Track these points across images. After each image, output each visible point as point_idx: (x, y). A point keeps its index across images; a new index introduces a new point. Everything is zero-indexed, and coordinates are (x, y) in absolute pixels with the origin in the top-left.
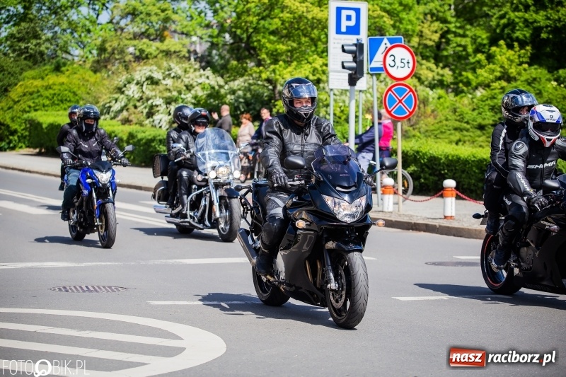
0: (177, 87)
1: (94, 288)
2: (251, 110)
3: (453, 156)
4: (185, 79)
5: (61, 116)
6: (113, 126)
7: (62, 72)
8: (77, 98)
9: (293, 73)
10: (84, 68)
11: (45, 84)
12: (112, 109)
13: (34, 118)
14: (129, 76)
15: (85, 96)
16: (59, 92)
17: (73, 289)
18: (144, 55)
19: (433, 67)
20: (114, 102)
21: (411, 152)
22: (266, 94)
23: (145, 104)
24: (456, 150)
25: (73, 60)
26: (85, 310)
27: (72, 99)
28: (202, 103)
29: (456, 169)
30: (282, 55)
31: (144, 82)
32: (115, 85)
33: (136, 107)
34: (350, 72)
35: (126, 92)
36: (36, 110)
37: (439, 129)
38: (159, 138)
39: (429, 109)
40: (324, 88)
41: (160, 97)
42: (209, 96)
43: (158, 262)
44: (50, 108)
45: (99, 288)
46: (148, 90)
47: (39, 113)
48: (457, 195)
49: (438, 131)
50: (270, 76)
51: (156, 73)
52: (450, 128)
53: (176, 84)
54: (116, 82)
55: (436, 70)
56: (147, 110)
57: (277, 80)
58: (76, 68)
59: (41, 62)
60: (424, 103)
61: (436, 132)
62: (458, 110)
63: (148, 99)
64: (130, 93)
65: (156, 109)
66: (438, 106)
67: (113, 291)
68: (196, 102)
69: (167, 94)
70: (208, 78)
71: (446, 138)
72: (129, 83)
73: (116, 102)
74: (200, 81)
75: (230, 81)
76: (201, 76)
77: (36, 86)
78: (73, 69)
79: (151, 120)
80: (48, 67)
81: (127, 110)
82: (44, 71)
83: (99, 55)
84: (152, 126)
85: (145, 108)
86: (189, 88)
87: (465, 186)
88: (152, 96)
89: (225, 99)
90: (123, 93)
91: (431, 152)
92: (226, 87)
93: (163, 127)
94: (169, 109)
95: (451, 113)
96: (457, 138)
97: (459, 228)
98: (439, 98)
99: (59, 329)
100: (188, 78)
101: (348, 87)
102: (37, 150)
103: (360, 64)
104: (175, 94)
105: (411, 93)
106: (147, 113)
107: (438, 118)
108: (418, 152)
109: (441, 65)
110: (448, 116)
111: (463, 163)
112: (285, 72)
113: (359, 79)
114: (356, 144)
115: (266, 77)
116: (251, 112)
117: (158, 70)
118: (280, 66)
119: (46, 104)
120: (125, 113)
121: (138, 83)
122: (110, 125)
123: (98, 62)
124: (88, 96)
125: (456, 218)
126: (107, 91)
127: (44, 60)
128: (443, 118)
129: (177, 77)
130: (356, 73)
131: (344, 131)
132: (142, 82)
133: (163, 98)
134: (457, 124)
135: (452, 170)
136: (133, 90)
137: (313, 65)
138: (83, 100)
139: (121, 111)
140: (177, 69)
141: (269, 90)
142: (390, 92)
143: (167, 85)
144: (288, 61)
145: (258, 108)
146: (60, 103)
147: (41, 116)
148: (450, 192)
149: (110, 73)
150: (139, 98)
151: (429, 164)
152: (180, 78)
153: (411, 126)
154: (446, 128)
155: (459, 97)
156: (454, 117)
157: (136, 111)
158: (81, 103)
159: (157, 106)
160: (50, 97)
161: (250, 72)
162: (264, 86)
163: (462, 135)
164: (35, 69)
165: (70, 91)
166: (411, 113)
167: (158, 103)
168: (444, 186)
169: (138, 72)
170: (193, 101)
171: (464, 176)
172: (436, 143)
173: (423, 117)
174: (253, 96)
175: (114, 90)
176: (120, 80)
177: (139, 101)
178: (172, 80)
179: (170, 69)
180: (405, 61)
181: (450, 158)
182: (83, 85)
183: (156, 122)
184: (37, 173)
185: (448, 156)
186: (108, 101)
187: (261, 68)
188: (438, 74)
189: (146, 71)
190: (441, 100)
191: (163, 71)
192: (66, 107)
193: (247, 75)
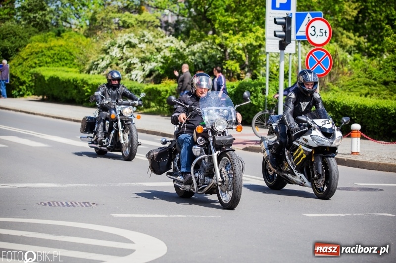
0: (149, 49)
1: (72, 203)
2: (207, 68)
3: (361, 106)
4: (155, 44)
5: (60, 70)
6: (100, 79)
7: (61, 37)
8: (72, 57)
9: (240, 40)
10: (79, 34)
11: (48, 45)
12: (99, 66)
13: (39, 72)
14: (113, 41)
15: (78, 55)
16: (59, 52)
17: (56, 204)
18: (126, 25)
19: (351, 35)
20: (101, 60)
21: (329, 102)
22: (218, 56)
23: (125, 63)
24: (364, 101)
25: (71, 27)
26: (62, 220)
27: (69, 58)
28: (169, 62)
29: (363, 116)
30: (231, 26)
31: (124, 46)
32: (102, 47)
33: (117, 65)
34: (281, 39)
35: (111, 53)
36: (40, 66)
37: (352, 84)
38: (134, 89)
39: (346, 69)
40: (264, 52)
41: (136, 57)
42: (174, 56)
43: (124, 184)
44: (51, 65)
45: (76, 203)
46: (127, 52)
47: (42, 68)
48: (361, 135)
49: (352, 86)
50: (222, 41)
51: (133, 39)
52: (361, 83)
53: (149, 47)
54: (103, 45)
55: (354, 38)
56: (126, 67)
57: (227, 45)
58: (73, 34)
59: (46, 29)
60: (342, 63)
61: (350, 87)
62: (368, 69)
63: (127, 59)
64: (113, 54)
65: (133, 66)
66: (354, 66)
67: (86, 206)
68: (164, 61)
69: (142, 55)
70: (172, 42)
71: (358, 92)
72: (113, 46)
73: (102, 61)
74: (167, 45)
75: (190, 45)
76: (167, 41)
77: (41, 47)
78: (70, 34)
79: (129, 74)
80: (51, 33)
81: (111, 67)
82: (48, 36)
83: (90, 24)
84: (130, 79)
85: (125, 65)
86: (159, 50)
87: (371, 129)
88: (130, 56)
89: (187, 59)
90: (108, 53)
91: (344, 102)
92: (187, 50)
93: (138, 80)
94: (143, 67)
95: (362, 72)
96: (367, 91)
97: (363, 162)
98: (355, 60)
99: (40, 234)
100: (158, 42)
101: (279, 51)
102: (41, 97)
103: (288, 33)
104: (148, 55)
105: (327, 56)
106: (126, 69)
107: (352, 75)
108: (334, 102)
109: (358, 34)
110: (360, 74)
111: (369, 111)
112: (233, 38)
113: (287, 44)
114: (284, 95)
115: (219, 42)
116: (207, 70)
117: (135, 36)
118: (230, 34)
119: (48, 61)
120: (109, 69)
121: (119, 47)
122: (97, 79)
123: (89, 29)
124: (81, 55)
125: (361, 154)
126: (96, 51)
127: (48, 27)
128: (356, 76)
129: (150, 42)
130: (285, 40)
131: (277, 86)
132: (122, 46)
133: (139, 58)
134: (367, 80)
135: (360, 116)
136: (115, 52)
137: (256, 34)
138: (77, 58)
139: (106, 67)
140: (149, 35)
141: (221, 52)
142: (311, 55)
143: (142, 48)
144: (236, 31)
145: (212, 67)
146: (59, 61)
147: (44, 71)
148: (356, 134)
149: (98, 38)
150: (120, 58)
151: (342, 111)
152: (151, 42)
153: (331, 82)
154: (358, 83)
155: (370, 59)
156: (365, 75)
157: (118, 68)
158: (75, 61)
159: (134, 64)
160: (52, 56)
161: (206, 39)
162: (217, 49)
163: (371, 89)
164: (40, 34)
165: (67, 52)
166: (327, 72)
167: (135, 62)
168: (352, 129)
169: (119, 38)
170: (162, 60)
171: (369, 121)
172: (348, 95)
173: (341, 75)
174: (209, 58)
175: (101, 51)
176: (105, 43)
177: (120, 60)
178: (146, 44)
179: (144, 36)
180: (323, 31)
181: (359, 107)
182: (77, 47)
183: (133, 77)
184: (39, 115)
185: (357, 105)
186: (96, 59)
187: (215, 35)
188: (355, 41)
189: (126, 37)
190: (356, 62)
191: (139, 37)
192: (64, 64)
193: (203, 41)
